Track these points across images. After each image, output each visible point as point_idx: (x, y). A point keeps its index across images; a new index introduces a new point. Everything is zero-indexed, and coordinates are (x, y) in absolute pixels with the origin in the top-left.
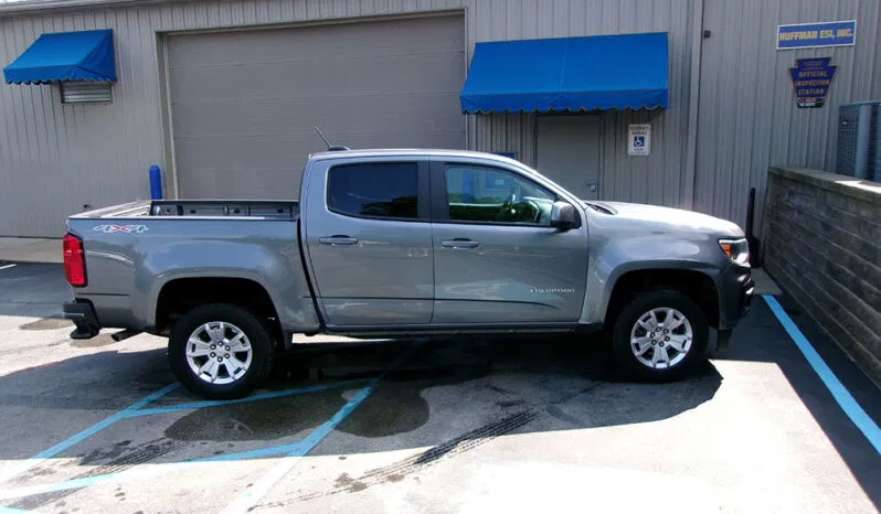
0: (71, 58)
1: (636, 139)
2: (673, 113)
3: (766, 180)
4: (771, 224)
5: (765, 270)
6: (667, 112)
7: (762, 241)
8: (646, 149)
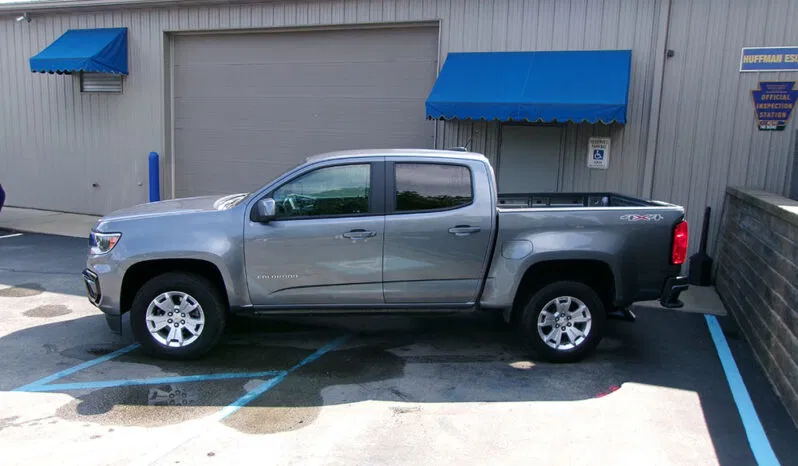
0: (87, 52)
1: (595, 152)
2: (633, 130)
3: (722, 199)
4: (725, 244)
5: (717, 291)
6: (627, 127)
7: (715, 261)
8: (605, 162)
